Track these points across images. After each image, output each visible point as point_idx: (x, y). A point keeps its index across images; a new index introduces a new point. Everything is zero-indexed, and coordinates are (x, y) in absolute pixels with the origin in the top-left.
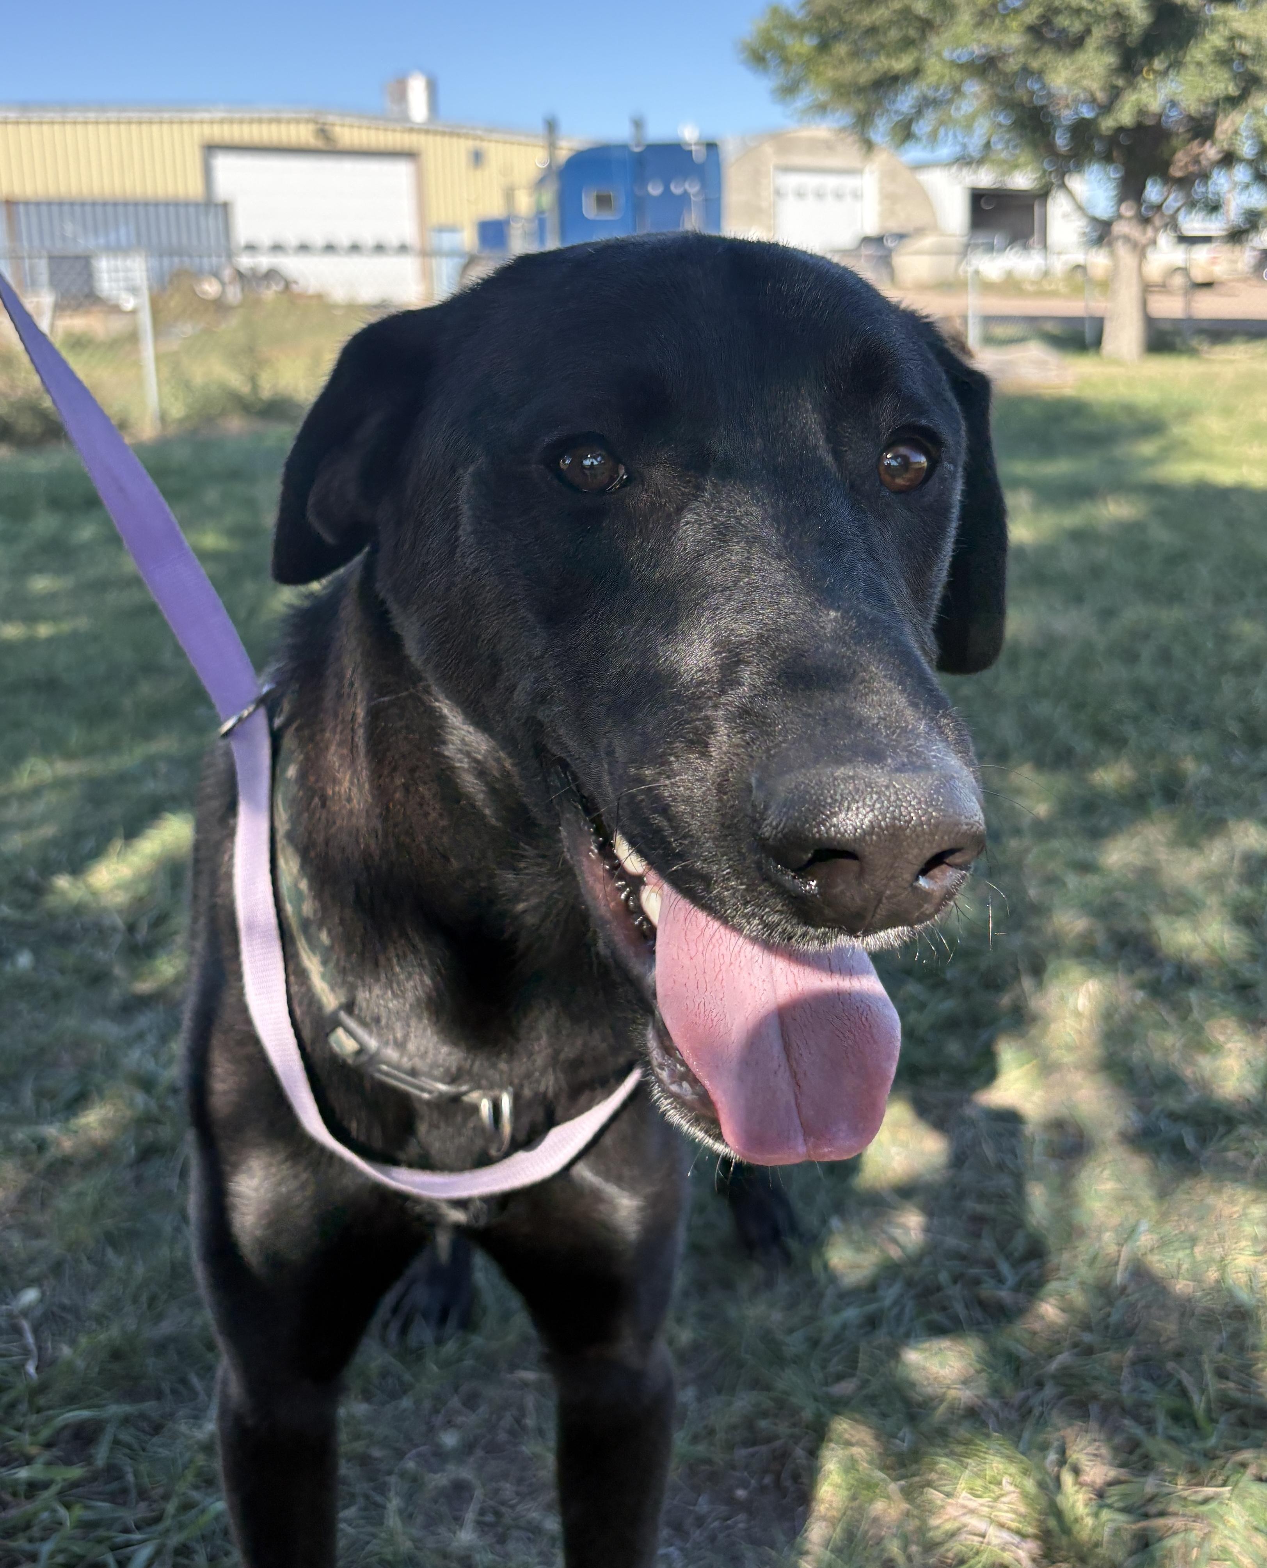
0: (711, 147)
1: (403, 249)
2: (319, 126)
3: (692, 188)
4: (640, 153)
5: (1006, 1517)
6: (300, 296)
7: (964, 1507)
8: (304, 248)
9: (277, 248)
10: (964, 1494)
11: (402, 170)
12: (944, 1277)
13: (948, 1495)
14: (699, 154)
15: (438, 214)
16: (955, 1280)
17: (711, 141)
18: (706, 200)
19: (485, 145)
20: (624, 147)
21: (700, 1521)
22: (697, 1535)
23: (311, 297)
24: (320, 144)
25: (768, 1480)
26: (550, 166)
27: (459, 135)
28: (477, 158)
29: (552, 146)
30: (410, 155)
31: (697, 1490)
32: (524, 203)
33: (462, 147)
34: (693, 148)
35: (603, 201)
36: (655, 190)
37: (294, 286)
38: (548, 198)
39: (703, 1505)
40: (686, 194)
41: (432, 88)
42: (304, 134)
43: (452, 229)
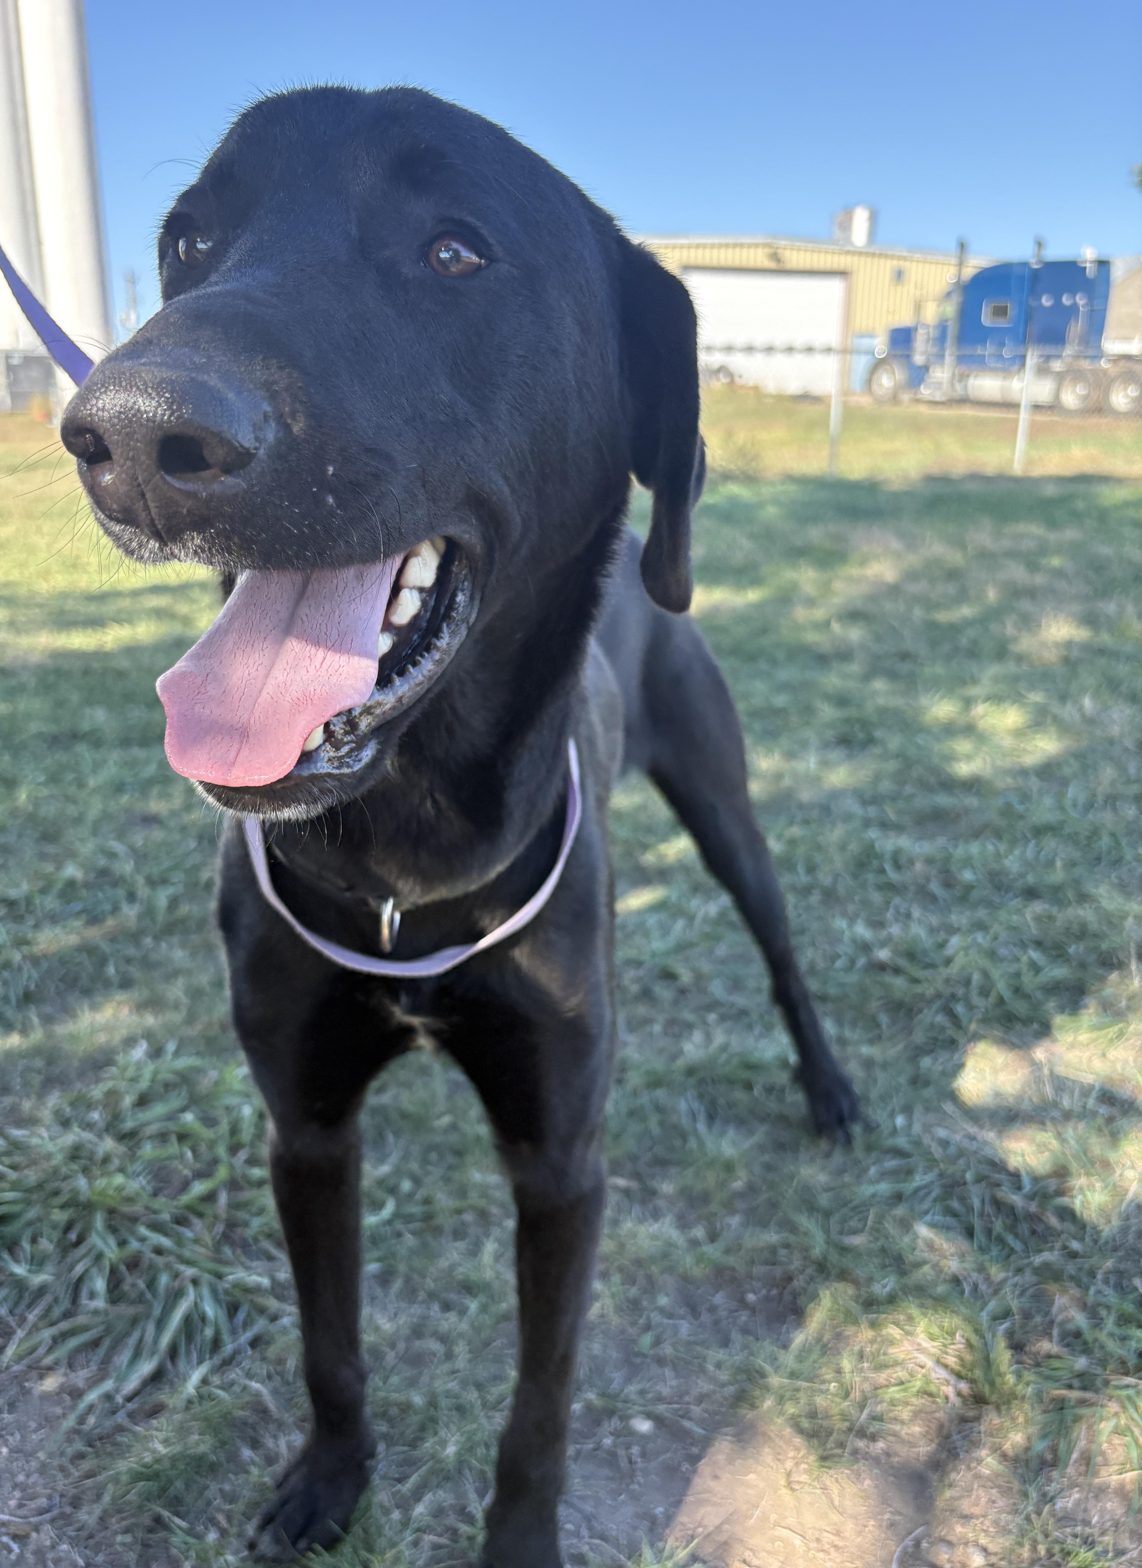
0: (1103, 264)
1: (829, 350)
2: (772, 251)
3: (1081, 300)
4: (1037, 270)
5: (951, 1361)
6: (742, 387)
7: (919, 1344)
8: (750, 349)
9: (729, 349)
10: (922, 1336)
11: (836, 286)
12: (969, 1176)
13: (907, 1333)
14: (1091, 271)
15: (861, 321)
16: (979, 1179)
17: (1103, 258)
18: (1092, 311)
19: (906, 265)
20: (1025, 264)
21: (712, 1309)
22: (706, 1317)
23: (751, 388)
24: (772, 265)
25: (774, 1292)
26: (958, 283)
27: (886, 256)
28: (899, 276)
29: (961, 264)
30: (842, 274)
31: (718, 1288)
32: (931, 314)
33: (887, 267)
34: (1088, 265)
35: (1000, 312)
36: (1046, 301)
37: (737, 380)
38: (950, 309)
39: (719, 1299)
40: (1075, 306)
41: (873, 218)
42: (759, 257)
43: (871, 335)
